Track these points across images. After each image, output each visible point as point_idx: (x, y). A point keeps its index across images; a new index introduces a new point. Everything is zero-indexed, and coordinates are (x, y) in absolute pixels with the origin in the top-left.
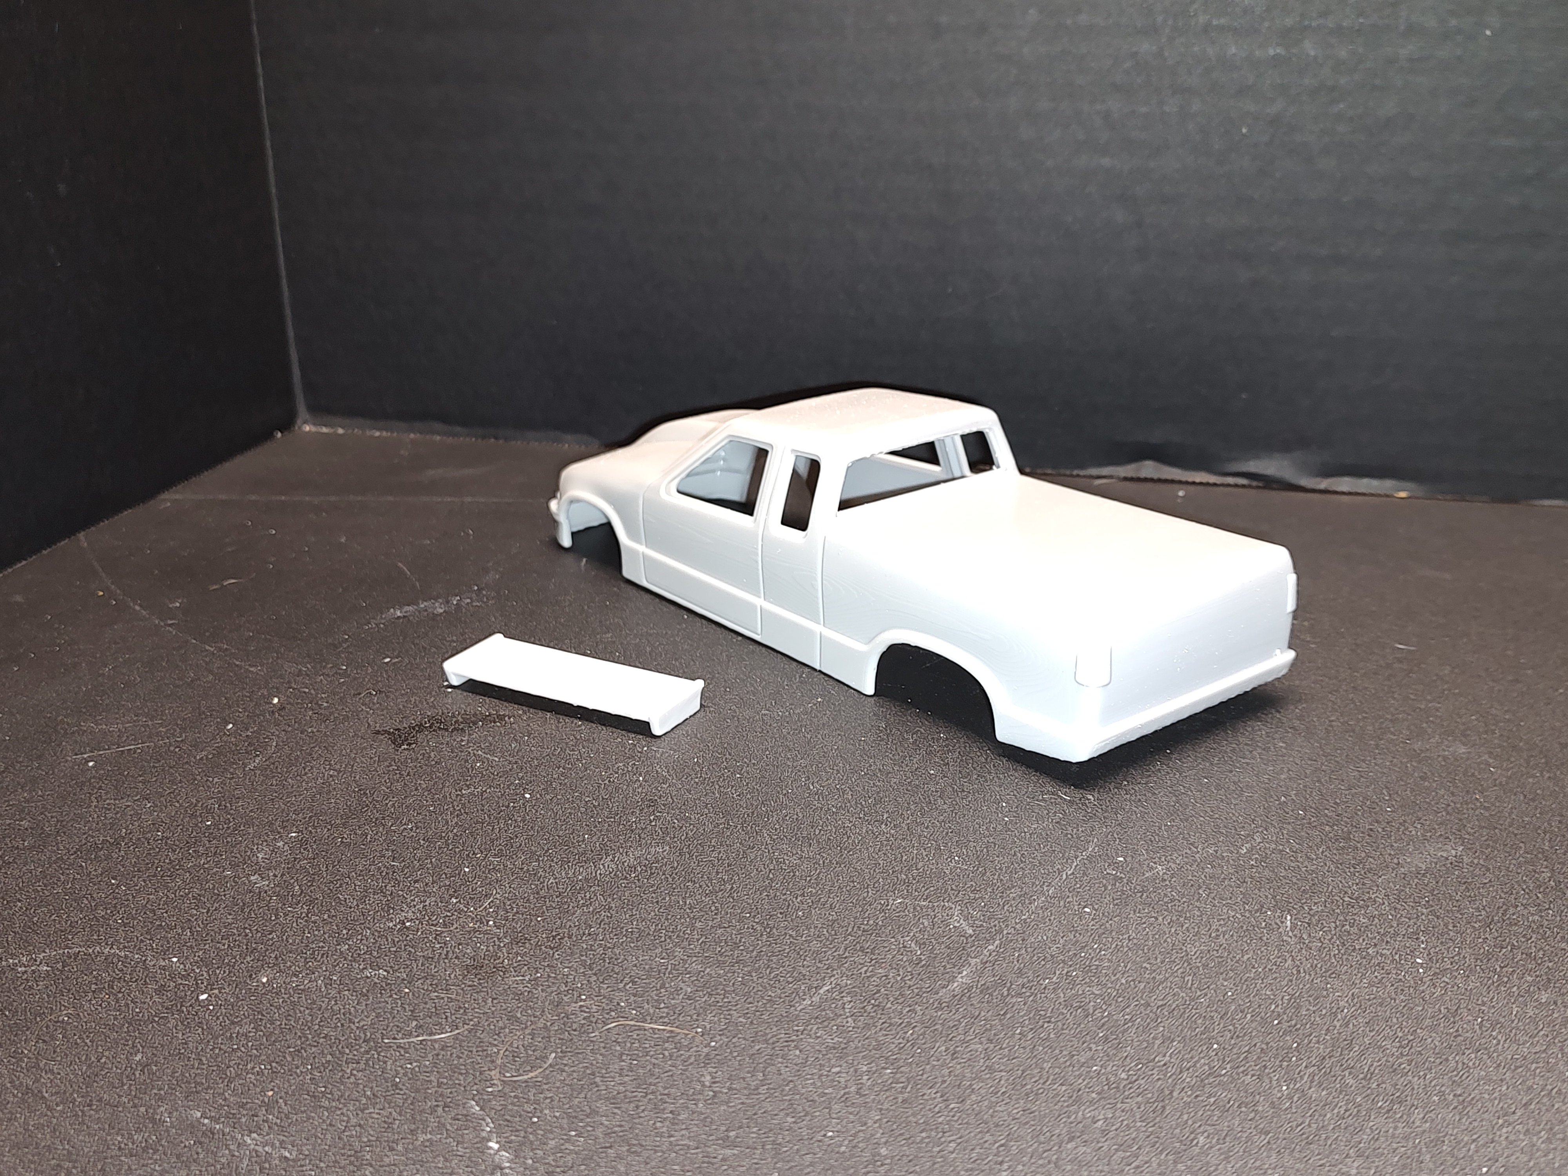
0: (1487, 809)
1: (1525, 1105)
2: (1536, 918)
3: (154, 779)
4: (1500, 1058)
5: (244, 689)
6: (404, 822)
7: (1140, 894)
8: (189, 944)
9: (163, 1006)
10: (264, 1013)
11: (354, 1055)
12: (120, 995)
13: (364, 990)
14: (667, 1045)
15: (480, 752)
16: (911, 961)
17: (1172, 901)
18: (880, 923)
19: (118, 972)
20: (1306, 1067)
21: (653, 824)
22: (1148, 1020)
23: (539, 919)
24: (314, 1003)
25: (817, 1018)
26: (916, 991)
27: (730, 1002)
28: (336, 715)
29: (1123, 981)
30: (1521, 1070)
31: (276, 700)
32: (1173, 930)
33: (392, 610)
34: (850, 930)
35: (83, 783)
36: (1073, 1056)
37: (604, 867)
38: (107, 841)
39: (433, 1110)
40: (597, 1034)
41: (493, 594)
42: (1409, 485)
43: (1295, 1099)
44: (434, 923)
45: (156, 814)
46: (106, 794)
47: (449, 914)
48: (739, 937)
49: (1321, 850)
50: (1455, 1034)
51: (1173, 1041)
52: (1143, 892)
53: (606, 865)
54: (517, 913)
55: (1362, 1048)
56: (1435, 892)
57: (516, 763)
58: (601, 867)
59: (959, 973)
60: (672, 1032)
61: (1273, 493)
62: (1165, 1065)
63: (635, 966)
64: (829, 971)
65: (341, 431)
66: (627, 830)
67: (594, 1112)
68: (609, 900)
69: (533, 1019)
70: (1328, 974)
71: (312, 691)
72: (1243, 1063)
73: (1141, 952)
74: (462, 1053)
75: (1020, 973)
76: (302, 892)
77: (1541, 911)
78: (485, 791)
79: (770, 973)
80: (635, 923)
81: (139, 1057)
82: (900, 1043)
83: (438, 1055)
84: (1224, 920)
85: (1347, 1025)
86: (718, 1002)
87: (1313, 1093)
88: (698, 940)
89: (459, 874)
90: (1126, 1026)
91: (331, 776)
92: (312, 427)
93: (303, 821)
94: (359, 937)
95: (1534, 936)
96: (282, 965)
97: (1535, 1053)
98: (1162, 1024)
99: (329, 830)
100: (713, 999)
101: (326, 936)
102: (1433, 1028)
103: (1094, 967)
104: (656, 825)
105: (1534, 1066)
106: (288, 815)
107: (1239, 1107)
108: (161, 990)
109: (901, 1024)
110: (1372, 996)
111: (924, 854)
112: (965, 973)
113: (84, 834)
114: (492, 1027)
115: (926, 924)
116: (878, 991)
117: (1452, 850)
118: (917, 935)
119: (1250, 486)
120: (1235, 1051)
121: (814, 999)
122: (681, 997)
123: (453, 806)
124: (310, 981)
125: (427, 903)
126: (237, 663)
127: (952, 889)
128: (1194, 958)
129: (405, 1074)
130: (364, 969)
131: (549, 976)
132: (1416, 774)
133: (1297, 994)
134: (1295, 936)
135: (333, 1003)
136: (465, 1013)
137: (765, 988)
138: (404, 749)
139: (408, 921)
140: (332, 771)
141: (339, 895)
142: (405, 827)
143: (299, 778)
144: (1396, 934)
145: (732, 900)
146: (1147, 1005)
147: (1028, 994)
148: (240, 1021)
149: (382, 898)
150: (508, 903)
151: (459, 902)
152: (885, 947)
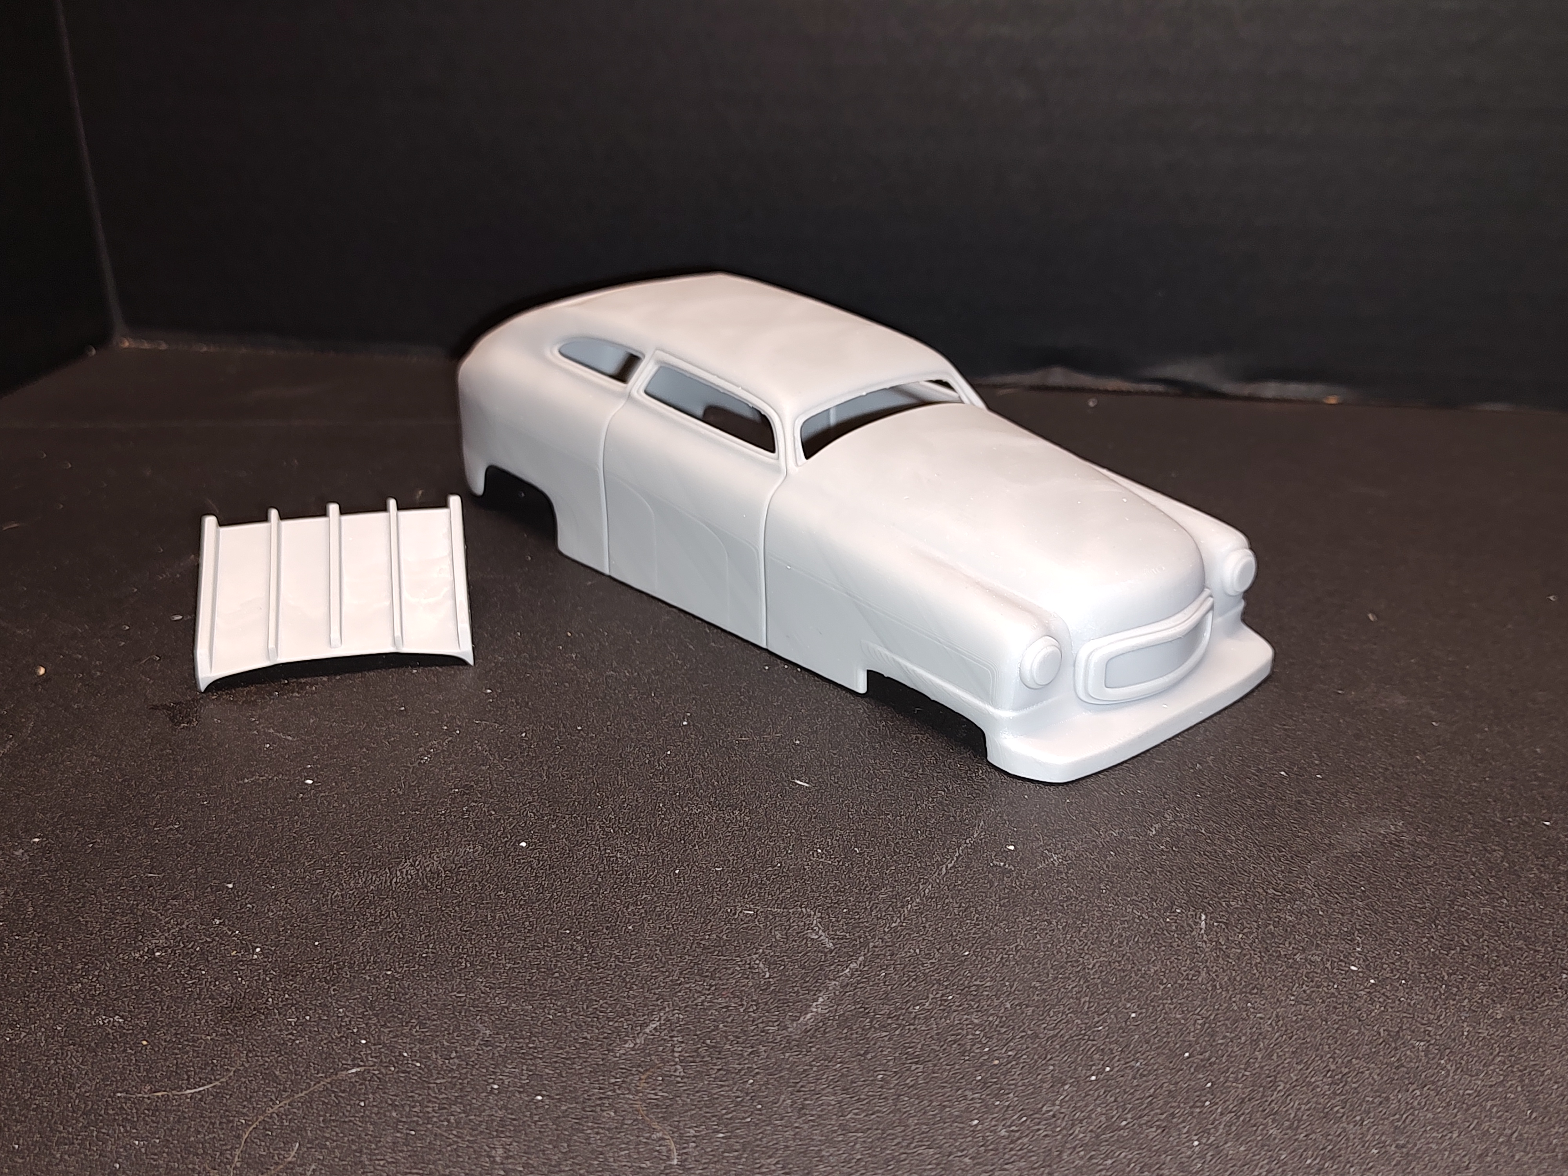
0: (1430, 773)
1: (1480, 1156)
2: (1488, 909)
6: (170, 821)
7: (1031, 892)
11: (69, 1133)
13: (92, 1045)
14: (453, 1108)
15: (272, 731)
16: (757, 986)
17: (1068, 899)
18: (725, 937)
20: (1222, 1114)
21: (466, 816)
22: (1036, 1057)
23: (317, 943)
25: (639, 1065)
26: (761, 1025)
27: (536, 1048)
28: (109, 687)
29: (1008, 1006)
30: (1474, 1109)
31: (42, 671)
32: (1069, 936)
34: (688, 947)
36: (945, 1106)
37: (402, 873)
42: (1339, 390)
43: (1209, 1158)
44: (190, 951)
47: (209, 940)
48: (554, 960)
49: (1241, 829)
50: (1396, 1064)
51: (1064, 1084)
52: (1034, 888)
53: (404, 871)
54: (291, 935)
55: (1288, 1086)
56: (1372, 880)
57: (313, 742)
58: (399, 873)
59: (815, 1001)
61: (1191, 401)
62: (1054, 1116)
63: (426, 1002)
64: (659, 1002)
65: (164, 346)
66: (434, 825)
68: (403, 916)
70: (1248, 989)
71: (86, 658)
72: (1147, 1110)
73: (1029, 966)
75: (886, 999)
76: (35, 916)
78: (272, 779)
79: (588, 1007)
80: (431, 946)
82: (737, 1097)
84: (1127, 921)
85: (1270, 1056)
86: (521, 1048)
87: (1229, 1148)
88: (505, 966)
90: (1009, 1066)
91: (93, 764)
92: (131, 342)
93: (51, 822)
94: (97, 973)
97: (1491, 1086)
98: (1052, 1062)
99: (79, 833)
100: (516, 1044)
101: (57, 971)
102: (1371, 1057)
103: (973, 988)
104: (468, 818)
105: (1489, 1104)
106: (34, 815)
109: (740, 1071)
110: (1300, 1017)
111: (782, 846)
112: (821, 1000)
114: (243, 1090)
115: (778, 937)
116: (716, 1028)
117: (1392, 826)
118: (767, 952)
119: (1167, 394)
120: (1137, 1095)
121: (637, 1041)
122: (476, 1043)
123: (232, 799)
124: (27, 1034)
125: (184, 926)
127: (812, 890)
128: (1091, 972)
130: (96, 1015)
131: (320, 1018)
132: (1350, 732)
133: (1212, 1017)
134: (1211, 941)
135: (53, 1062)
137: (580, 1027)
138: (184, 728)
139: (158, 951)
140: (95, 758)
141: (80, 918)
142: (171, 827)
143: (54, 767)
144: (1328, 935)
145: (550, 912)
146: (1035, 1036)
147: (894, 1026)
149: (131, 920)
150: (282, 923)
151: (223, 923)
152: (729, 969)
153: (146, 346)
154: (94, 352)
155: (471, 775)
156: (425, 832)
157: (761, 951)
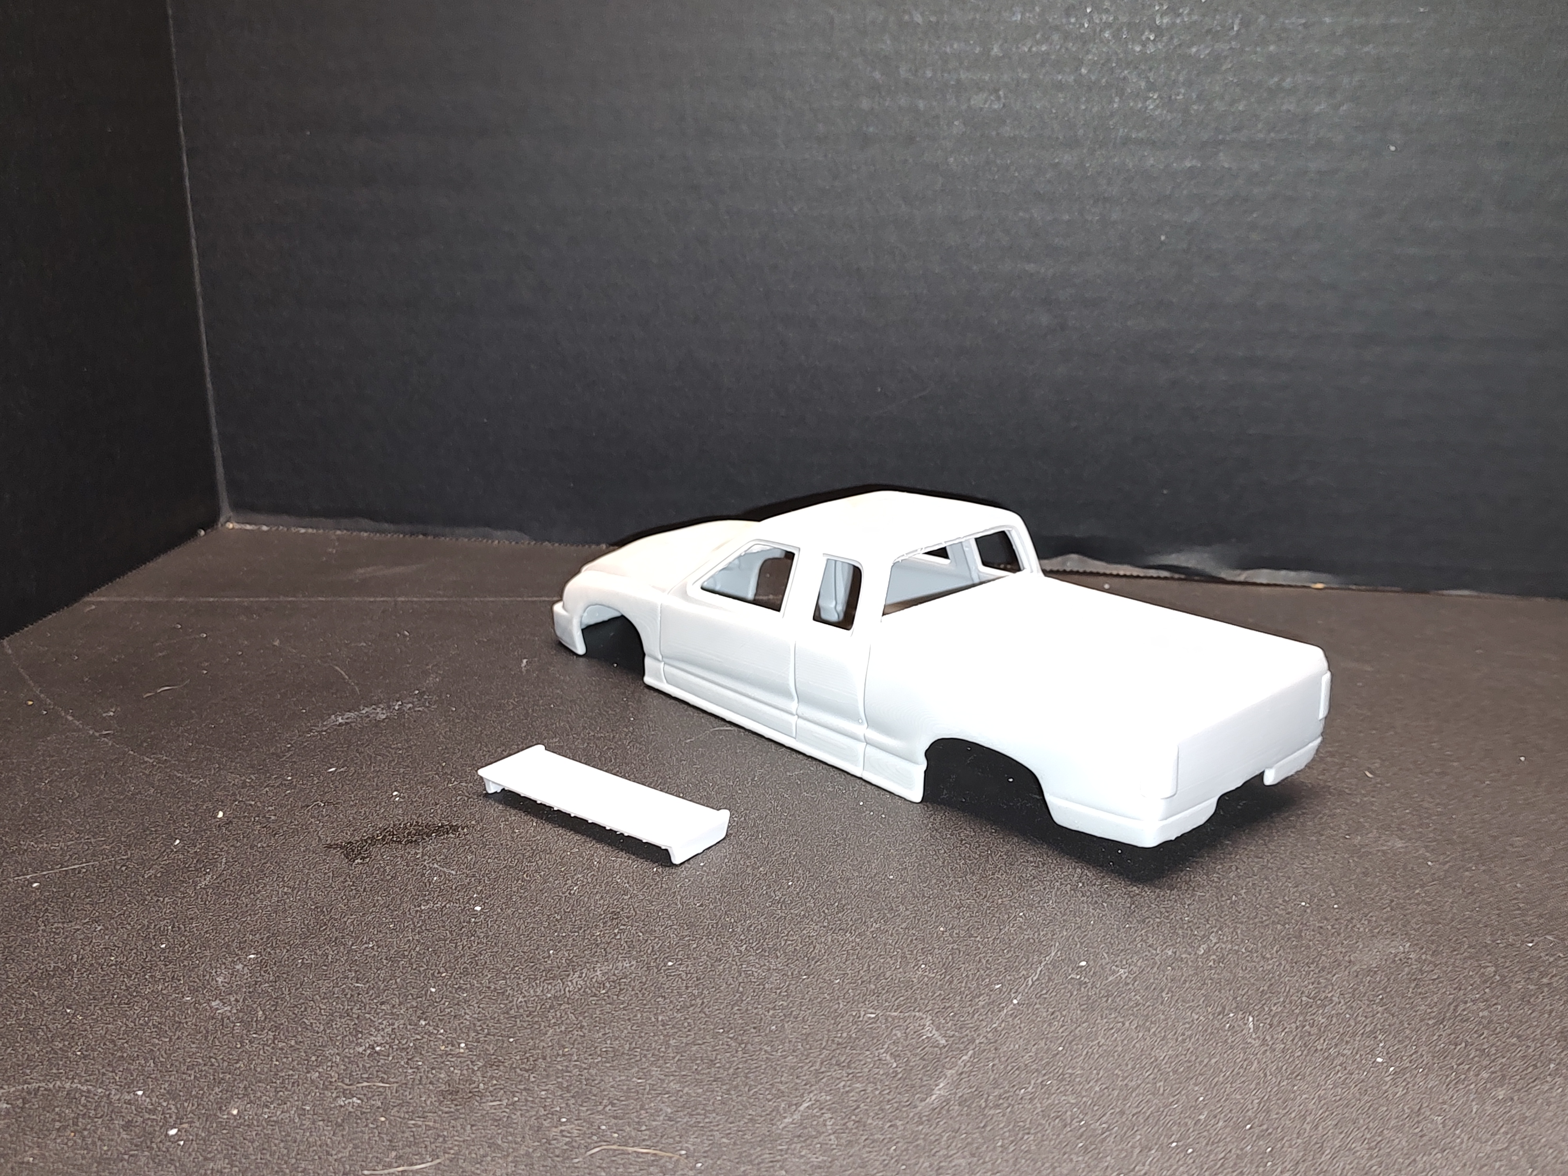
0: (1429, 904)
2: (1486, 1013)
3: (102, 900)
4: (1466, 1157)
5: (187, 802)
6: (364, 940)
7: (1105, 999)
8: (153, 1076)
9: (132, 1143)
10: (238, 1147)
12: (86, 1133)
13: (339, 1120)
14: (652, 1169)
15: (436, 866)
16: (887, 1074)
17: (1137, 1005)
18: (854, 1035)
19: (81, 1108)
20: (1281, 1172)
21: (618, 937)
22: (1125, 1129)
23: (511, 1040)
24: (288, 1135)
25: (799, 1136)
26: (896, 1105)
27: (711, 1122)
28: (285, 829)
30: (1485, 1169)
31: (221, 814)
32: (1141, 1035)
33: (333, 717)
34: (824, 1044)
35: (28, 907)
36: (1056, 1167)
37: (572, 983)
38: (59, 967)
40: (580, 1159)
41: (435, 698)
42: (1323, 576)
44: (405, 1046)
45: (107, 937)
46: (53, 917)
47: (419, 1037)
48: (714, 1053)
49: (1275, 949)
50: (1420, 1134)
51: (1150, 1150)
52: (1107, 996)
53: (574, 981)
54: (488, 1034)
55: (1333, 1151)
56: (1388, 990)
57: (474, 876)
58: (570, 984)
59: (937, 1085)
60: (655, 1155)
61: (1195, 584)
63: (612, 1087)
64: (808, 1087)
65: (265, 528)
66: (592, 944)
68: (581, 1018)
69: (514, 1146)
70: (1294, 1076)
71: (259, 804)
72: (1220, 1170)
73: (1111, 1059)
75: (996, 1084)
76: (266, 1018)
77: (1490, 1006)
78: (445, 906)
79: (749, 1091)
80: (608, 1042)
82: (884, 1160)
84: (1188, 1023)
85: (1317, 1127)
86: (699, 1122)
88: (674, 1058)
89: (426, 994)
90: (1104, 1135)
91: (286, 893)
92: (235, 524)
93: (261, 941)
94: (329, 1064)
95: (1486, 1032)
96: (252, 1096)
97: (1498, 1151)
98: (1138, 1133)
99: (288, 951)
100: (694, 1120)
101: (295, 1063)
102: (1399, 1129)
103: (1067, 1076)
104: (621, 938)
105: (1498, 1164)
106: (245, 935)
108: (128, 1126)
109: (883, 1140)
110: (1338, 1098)
111: (891, 962)
112: (941, 1085)
113: (34, 960)
114: (474, 1156)
115: (899, 1035)
116: (858, 1107)
117: (1401, 947)
118: (891, 1047)
119: (1172, 578)
120: (1212, 1157)
121: (795, 1117)
122: (661, 1118)
123: (414, 923)
124: (282, 1112)
125: (396, 1026)
126: (179, 775)
127: (921, 999)
128: (1163, 1063)
130: (337, 1097)
131: (527, 1100)
132: (1358, 870)
133: (1266, 1098)
134: (1259, 1038)
135: (308, 1134)
136: (445, 1141)
137: (745, 1106)
138: (358, 863)
139: (377, 1046)
140: (286, 888)
141: (305, 1020)
142: (367, 946)
143: (252, 896)
144: (1354, 1034)
145: (703, 1015)
146: (1122, 1113)
147: (1005, 1105)
148: (214, 1157)
149: (349, 1022)
150: (479, 1024)
151: (428, 1024)
152: (860, 1061)
153: (248, 527)
154: (203, 533)
155: (615, 903)
156: (586, 950)
157: (886, 1046)
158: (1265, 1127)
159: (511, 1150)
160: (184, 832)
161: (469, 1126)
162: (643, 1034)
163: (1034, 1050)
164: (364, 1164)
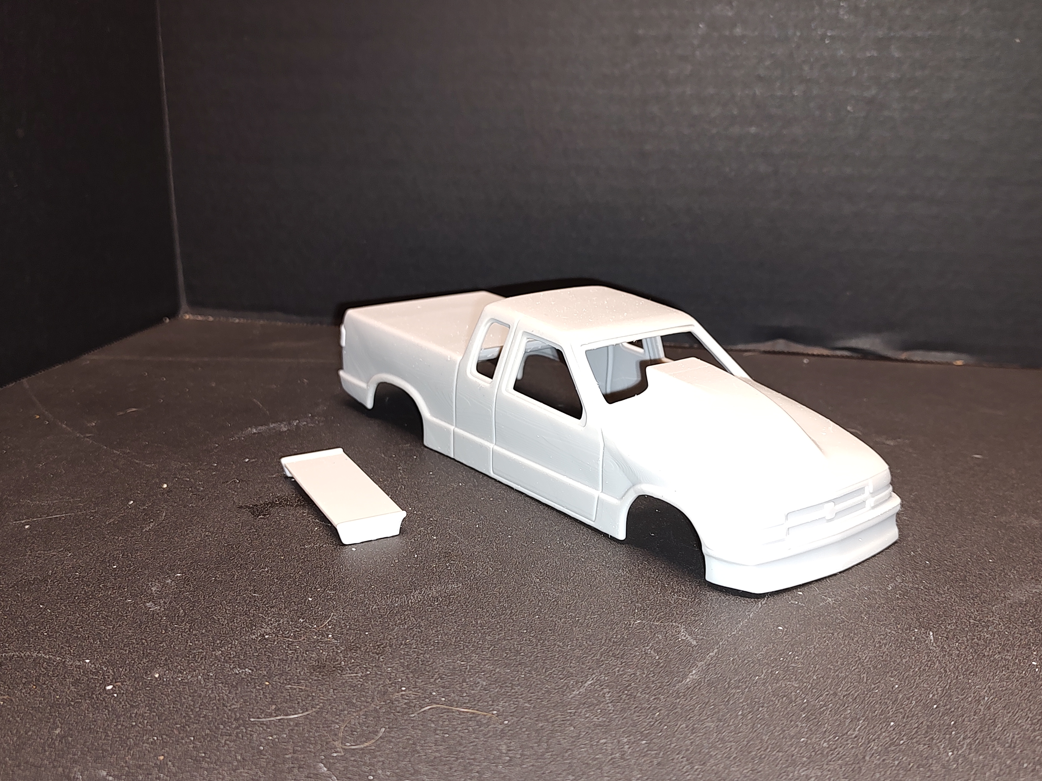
3: (74, 537)
5: (141, 478)
6: (262, 566)
7: (817, 617)
8: (99, 650)
9: (78, 694)
10: (157, 699)
11: (227, 730)
12: (45, 686)
13: (234, 683)
14: (470, 723)
15: (317, 520)
16: (652, 664)
17: (843, 622)
18: (626, 637)
19: (43, 670)
20: (964, 739)
21: (449, 568)
22: (838, 705)
23: (367, 633)
24: (195, 692)
25: (584, 704)
26: (659, 685)
27: (516, 692)
28: (210, 496)
29: (815, 678)
31: (165, 486)
32: (846, 642)
33: (250, 429)
34: (603, 642)
35: (20, 540)
36: (785, 731)
37: (414, 597)
38: (37, 578)
39: (290, 770)
40: (415, 714)
41: (323, 419)
42: (964, 356)
43: (960, 761)
44: (287, 636)
45: (75, 560)
46: (38, 547)
47: (298, 630)
48: (519, 646)
49: (946, 588)
51: (859, 720)
52: (820, 616)
53: (415, 596)
54: (350, 629)
55: (1003, 725)
56: (1036, 617)
58: (412, 598)
59: (690, 672)
60: (474, 713)
61: (869, 362)
62: (856, 737)
63: (442, 666)
64: (591, 670)
65: (211, 319)
66: (430, 572)
67: (416, 772)
68: (419, 620)
69: (365, 704)
70: (968, 673)
71: (192, 480)
72: (915, 736)
73: (824, 657)
74: (312, 729)
75: (736, 672)
76: (185, 615)
78: (322, 546)
79: (546, 672)
80: (440, 636)
81: (57, 732)
82: (650, 722)
83: (292, 730)
84: (883, 635)
85: (989, 709)
86: (507, 692)
87: (972, 758)
88: (489, 648)
89: (305, 602)
90: (822, 710)
91: (207, 536)
92: (191, 315)
93: (186, 566)
94: (230, 646)
96: (170, 665)
98: (849, 708)
99: (205, 572)
100: (503, 690)
101: (204, 645)
103: (791, 668)
104: (451, 569)
106: (174, 561)
107: (918, 767)
108: (76, 683)
109: (650, 708)
110: (1004, 689)
111: (654, 589)
112: (694, 672)
113: (20, 574)
114: (334, 710)
115: (660, 638)
116: (630, 685)
118: (655, 645)
119: (851, 357)
120: (908, 727)
121: (581, 690)
122: (479, 688)
123: (299, 556)
124: (192, 677)
125: (281, 622)
126: (137, 461)
127: (677, 614)
128: (865, 661)
129: (267, 744)
130: (234, 668)
131: (376, 673)
132: (1006, 538)
133: (947, 687)
134: (939, 646)
135: (210, 692)
136: (313, 700)
137: (543, 682)
138: (261, 518)
139: (267, 635)
140: (207, 533)
141: (213, 616)
142: (263, 570)
143: (182, 537)
144: (1013, 645)
145: (512, 621)
146: (835, 694)
147: (744, 687)
148: (138, 705)
149: (247, 619)
150: (343, 622)
151: (306, 621)
152: (632, 654)
153: (200, 318)
154: (168, 320)
155: (447, 547)
156: (424, 576)
157: (651, 645)
158: (948, 707)
159: (362, 707)
160: (138, 496)
161: (332, 690)
162: (466, 632)
163: (764, 650)
164: (250, 713)
